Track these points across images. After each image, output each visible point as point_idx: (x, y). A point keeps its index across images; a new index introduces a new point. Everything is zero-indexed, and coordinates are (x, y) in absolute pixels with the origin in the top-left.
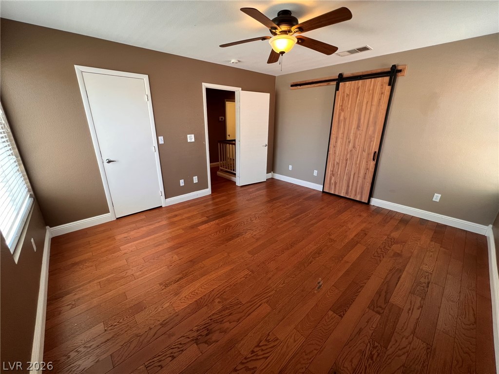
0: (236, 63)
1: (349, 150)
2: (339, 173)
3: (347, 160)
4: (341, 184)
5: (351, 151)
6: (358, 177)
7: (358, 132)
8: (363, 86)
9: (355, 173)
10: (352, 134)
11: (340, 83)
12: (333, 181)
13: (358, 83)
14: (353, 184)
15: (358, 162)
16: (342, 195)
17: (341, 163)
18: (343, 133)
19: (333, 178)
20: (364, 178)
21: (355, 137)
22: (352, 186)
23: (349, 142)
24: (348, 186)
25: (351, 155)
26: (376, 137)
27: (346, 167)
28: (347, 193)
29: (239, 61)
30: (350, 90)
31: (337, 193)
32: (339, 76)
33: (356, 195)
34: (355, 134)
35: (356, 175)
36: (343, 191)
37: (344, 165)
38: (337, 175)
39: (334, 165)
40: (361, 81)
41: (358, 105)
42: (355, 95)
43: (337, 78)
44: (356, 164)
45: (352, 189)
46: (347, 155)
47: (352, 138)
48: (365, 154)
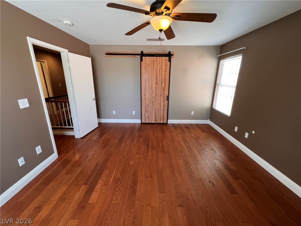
0: (70, 25)
1: (153, 97)
2: (150, 110)
3: (153, 102)
4: (152, 116)
5: (155, 97)
6: (160, 110)
7: (157, 86)
8: (156, 61)
9: (158, 109)
10: (154, 87)
11: (143, 57)
12: (147, 116)
13: (153, 58)
14: (158, 115)
15: (159, 102)
16: (153, 122)
17: (150, 104)
18: (149, 87)
19: (147, 114)
20: (164, 110)
21: (156, 89)
22: (158, 116)
23: (153, 92)
24: (156, 117)
25: (155, 99)
26: (166, 88)
27: (153, 106)
28: (156, 121)
29: (73, 24)
30: (149, 62)
31: (150, 122)
32: (141, 52)
33: (160, 120)
34: (156, 87)
35: (159, 110)
36: (153, 120)
37: (152, 105)
38: (149, 111)
39: (146, 106)
40: (155, 57)
41: (155, 71)
42: (152, 65)
43: (140, 53)
44: (158, 104)
45: (158, 118)
46: (153, 100)
47: (154, 89)
48: (162, 98)
